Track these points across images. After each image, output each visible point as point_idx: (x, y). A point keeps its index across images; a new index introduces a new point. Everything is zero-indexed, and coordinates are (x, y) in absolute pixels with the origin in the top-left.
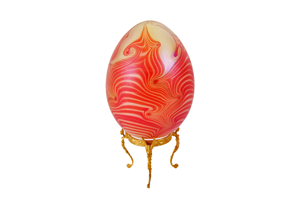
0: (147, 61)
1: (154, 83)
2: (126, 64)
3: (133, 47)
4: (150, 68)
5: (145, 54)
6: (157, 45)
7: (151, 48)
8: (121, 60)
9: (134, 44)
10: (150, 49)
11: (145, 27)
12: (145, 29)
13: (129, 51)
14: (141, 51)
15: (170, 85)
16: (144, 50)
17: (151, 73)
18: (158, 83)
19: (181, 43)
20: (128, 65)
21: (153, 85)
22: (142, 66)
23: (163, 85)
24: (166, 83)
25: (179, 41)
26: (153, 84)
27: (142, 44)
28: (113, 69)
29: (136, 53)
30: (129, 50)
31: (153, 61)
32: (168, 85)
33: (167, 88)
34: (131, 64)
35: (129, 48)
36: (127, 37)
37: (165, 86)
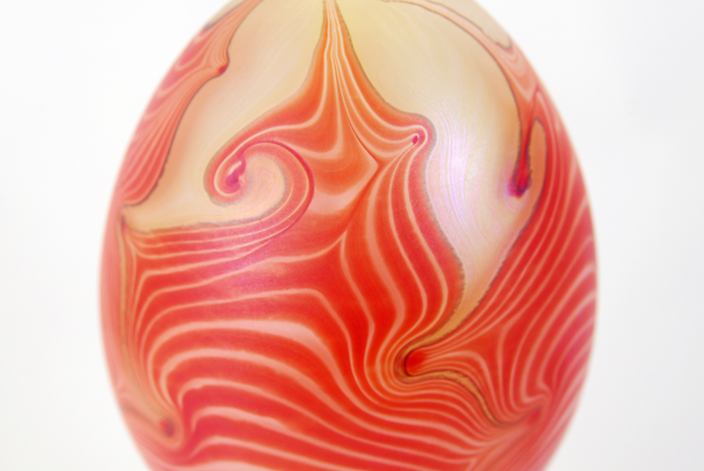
0: (357, 246)
1: (400, 371)
2: (223, 255)
3: (261, 150)
4: (373, 289)
5: (343, 200)
6: (415, 140)
7: (381, 164)
8: (191, 227)
9: (272, 134)
10: (373, 166)
11: (333, 17)
12: (335, 30)
13: (241, 178)
14: (315, 179)
15: (493, 367)
16: (337, 177)
17: (384, 319)
18: (425, 369)
19: (539, 88)
20: (237, 264)
21: (395, 382)
22: (324, 274)
23: (454, 376)
24: (471, 361)
25: (529, 77)
26: (397, 374)
27: (322, 138)
28: (143, 265)
29: (286, 194)
30: (241, 170)
31: (394, 242)
32: (480, 371)
33: (473, 389)
34: (256, 256)
35: (240, 155)
36: (222, 70)
37: (465, 381)
